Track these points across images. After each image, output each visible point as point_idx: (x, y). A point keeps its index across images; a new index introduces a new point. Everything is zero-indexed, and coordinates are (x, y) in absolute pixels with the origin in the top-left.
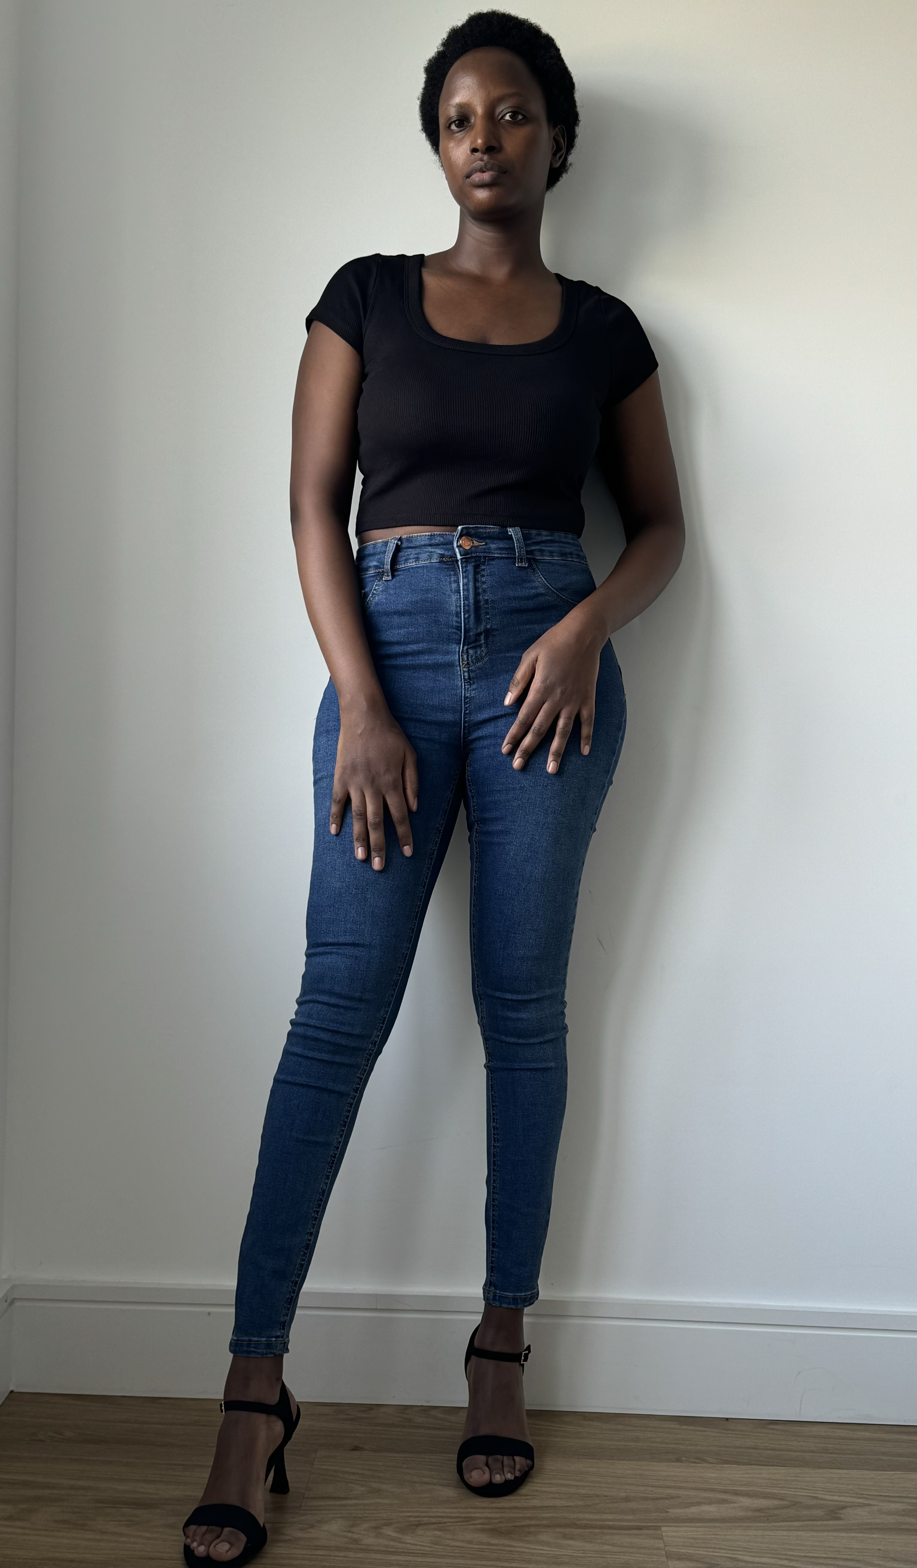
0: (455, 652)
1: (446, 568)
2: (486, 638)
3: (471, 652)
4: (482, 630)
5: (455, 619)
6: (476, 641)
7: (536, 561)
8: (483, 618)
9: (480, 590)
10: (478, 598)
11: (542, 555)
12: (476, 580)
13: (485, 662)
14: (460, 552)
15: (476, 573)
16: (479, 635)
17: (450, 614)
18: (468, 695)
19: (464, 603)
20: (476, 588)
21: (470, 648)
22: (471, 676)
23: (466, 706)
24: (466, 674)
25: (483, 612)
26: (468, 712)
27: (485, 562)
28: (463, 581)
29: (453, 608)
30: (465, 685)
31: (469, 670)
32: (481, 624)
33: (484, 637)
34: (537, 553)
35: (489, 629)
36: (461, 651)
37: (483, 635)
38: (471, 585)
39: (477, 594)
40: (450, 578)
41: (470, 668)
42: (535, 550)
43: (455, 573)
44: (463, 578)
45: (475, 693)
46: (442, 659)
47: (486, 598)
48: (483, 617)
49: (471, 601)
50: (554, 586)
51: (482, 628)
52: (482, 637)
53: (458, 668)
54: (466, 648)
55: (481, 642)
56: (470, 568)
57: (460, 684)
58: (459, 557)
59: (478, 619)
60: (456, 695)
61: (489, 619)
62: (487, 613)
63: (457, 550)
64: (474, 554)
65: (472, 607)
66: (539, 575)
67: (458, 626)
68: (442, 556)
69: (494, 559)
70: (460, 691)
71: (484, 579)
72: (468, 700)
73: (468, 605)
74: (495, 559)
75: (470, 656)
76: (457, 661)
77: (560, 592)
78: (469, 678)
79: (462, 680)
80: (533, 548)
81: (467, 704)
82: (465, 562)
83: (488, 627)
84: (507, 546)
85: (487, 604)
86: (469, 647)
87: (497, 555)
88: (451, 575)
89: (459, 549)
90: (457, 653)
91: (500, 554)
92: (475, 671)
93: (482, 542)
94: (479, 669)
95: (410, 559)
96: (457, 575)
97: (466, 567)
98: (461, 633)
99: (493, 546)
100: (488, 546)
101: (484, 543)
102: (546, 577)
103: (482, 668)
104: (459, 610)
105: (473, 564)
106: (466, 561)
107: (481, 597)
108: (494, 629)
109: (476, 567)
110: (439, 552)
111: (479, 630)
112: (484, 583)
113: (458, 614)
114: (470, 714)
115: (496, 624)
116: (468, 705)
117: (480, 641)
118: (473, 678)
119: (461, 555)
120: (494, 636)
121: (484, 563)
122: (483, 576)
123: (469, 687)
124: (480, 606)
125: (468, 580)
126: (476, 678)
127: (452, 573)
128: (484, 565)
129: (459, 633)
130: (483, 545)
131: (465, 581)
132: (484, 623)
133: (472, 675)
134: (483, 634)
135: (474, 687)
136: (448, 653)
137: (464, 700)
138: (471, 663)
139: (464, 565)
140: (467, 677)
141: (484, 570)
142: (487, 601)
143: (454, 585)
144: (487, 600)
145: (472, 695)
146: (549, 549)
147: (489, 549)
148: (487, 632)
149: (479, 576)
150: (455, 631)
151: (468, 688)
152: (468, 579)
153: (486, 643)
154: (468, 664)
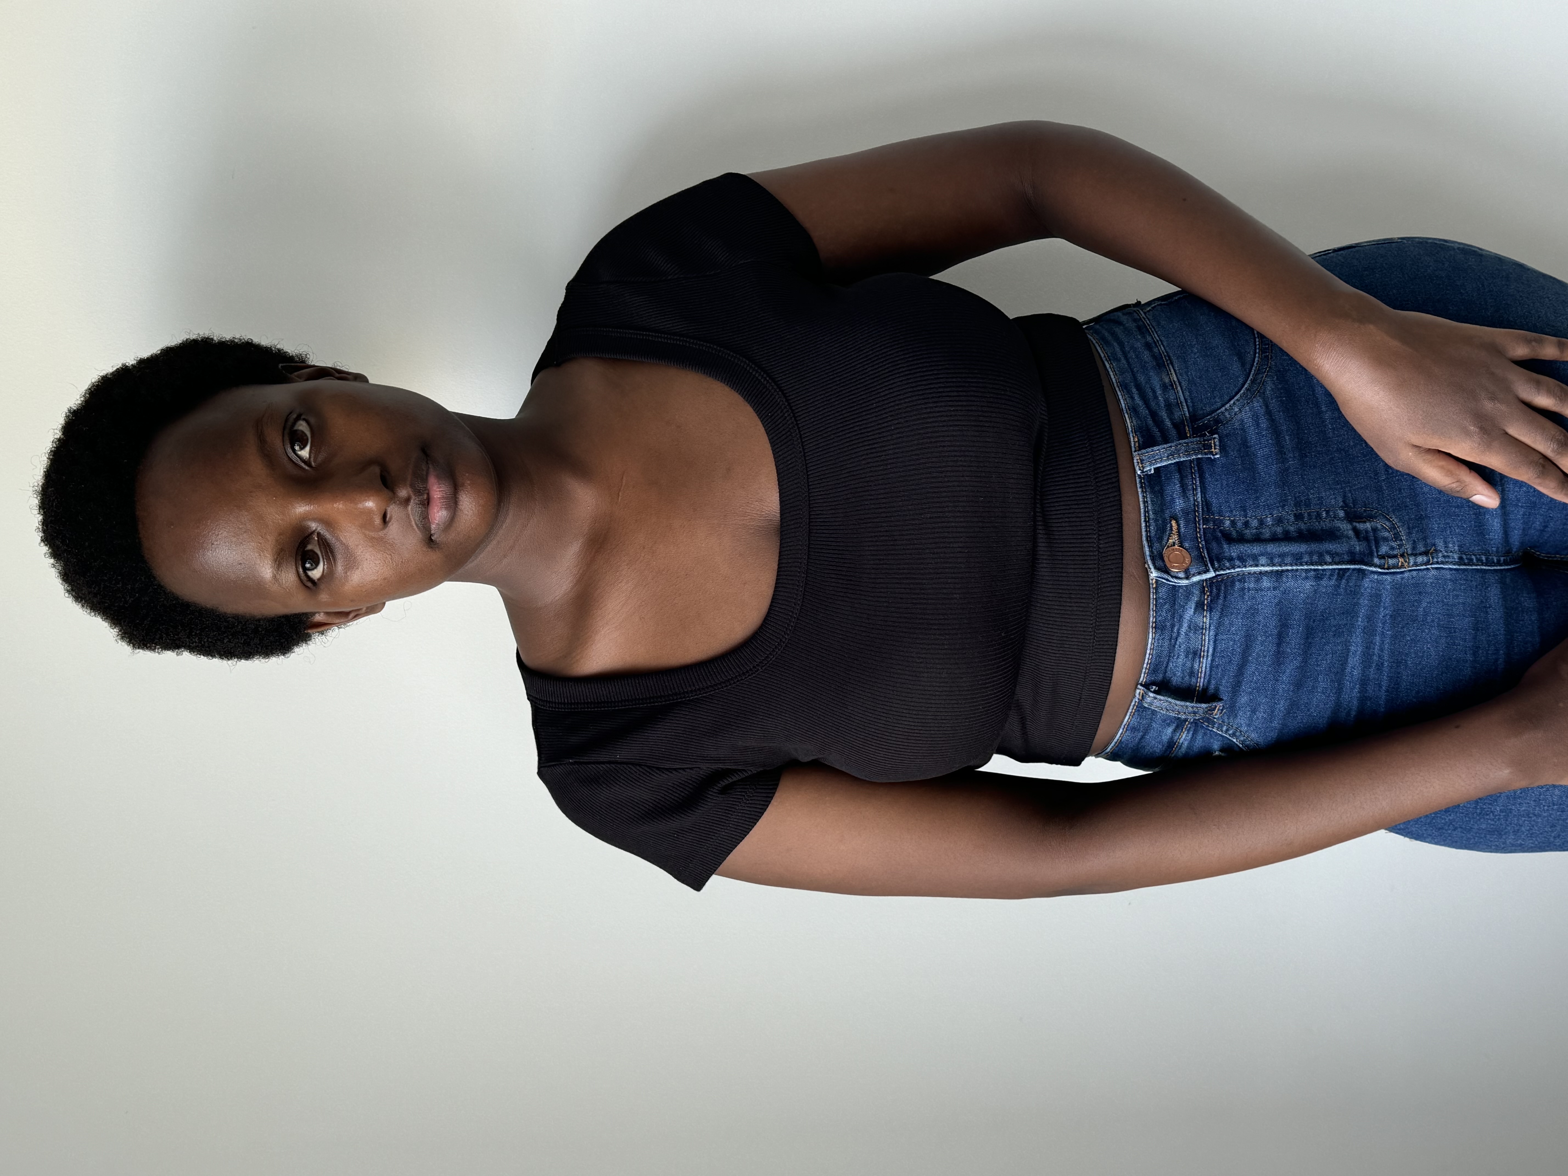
0: (1378, 581)
1: (1225, 597)
2: (1361, 518)
3: (1384, 549)
4: (1349, 527)
5: (1324, 582)
6: (1366, 539)
7: (1194, 418)
8: (1329, 525)
9: (1279, 530)
10: (1295, 534)
11: (1178, 405)
12: (1258, 539)
13: (1400, 520)
14: (1199, 573)
15: (1241, 539)
16: (1357, 532)
17: (1315, 591)
18: (1456, 556)
19: (1307, 564)
20: (1274, 539)
21: (1377, 551)
22: (1423, 549)
23: (1475, 561)
24: (1420, 559)
25: (1317, 526)
26: (1484, 558)
27: (1214, 521)
28: (1263, 565)
29: (1308, 585)
30: (1437, 563)
31: (1412, 554)
32: (1338, 529)
33: (1359, 522)
34: (1177, 415)
35: (1346, 513)
36: (1380, 570)
37: (1357, 524)
38: (1271, 548)
39: (1287, 538)
40: (1249, 589)
41: (1410, 552)
42: (1171, 420)
43: (1239, 581)
44: (1257, 566)
45: (1454, 543)
46: (1385, 608)
47: (1292, 518)
48: (1326, 524)
49: (1302, 548)
50: (1241, 380)
51: (1345, 527)
52: (1361, 526)
53: (1406, 575)
54: (1376, 561)
55: (1369, 527)
56: (1234, 551)
57: (1433, 572)
58: (1211, 574)
59: (1332, 535)
60: (1454, 581)
61: (1327, 512)
62: (1319, 515)
63: (1196, 579)
64: (1199, 543)
65: (1314, 546)
66: (1226, 409)
67: (1339, 574)
68: (1200, 606)
69: (1207, 504)
70: (1447, 572)
71: (1254, 523)
72: (1464, 557)
73: (1311, 554)
74: (1206, 500)
75: (1391, 553)
76: (1394, 577)
77: (1248, 366)
78: (1426, 553)
79: (1428, 569)
80: (1168, 423)
81: (1472, 560)
82: (1219, 561)
83: (1341, 514)
84: (1177, 476)
85: (1303, 518)
86: (1375, 554)
87: (1199, 495)
88: (1243, 589)
89: (1194, 575)
90: (1380, 577)
91: (1196, 489)
92: (1414, 541)
93: (1171, 526)
94: (1409, 534)
95: (1192, 667)
96: (1243, 578)
97: (1231, 559)
98: (1349, 569)
99: (1179, 504)
100: (1180, 515)
101: (1174, 523)
102: (1226, 398)
103: (1409, 528)
104: (1312, 573)
105: (1225, 546)
106: (1217, 560)
107: (1292, 529)
108: (1343, 501)
109: (1229, 539)
110: (1190, 611)
111: (1351, 533)
112: (1262, 522)
113: (1319, 576)
114: (1487, 553)
115: (1335, 498)
116: (1473, 557)
117: (1367, 531)
118: (1426, 545)
119: (1207, 571)
120: (1355, 502)
121: (1219, 523)
122: (1246, 524)
123: (1440, 555)
124: (1308, 530)
125: (1262, 555)
126: (1425, 539)
127: (1238, 585)
128: (1221, 522)
129: (1348, 574)
130: (1178, 525)
131: (1263, 560)
132: (1338, 524)
133: (1421, 548)
134: (1354, 524)
135: (1440, 545)
136: (1376, 597)
137: (1465, 564)
138: (1402, 551)
139: (1228, 564)
140: (1425, 559)
141: (1233, 523)
142: (1298, 517)
143: (1266, 583)
144: (1295, 515)
145: (1456, 548)
146: (1159, 392)
147: (1185, 512)
148: (1352, 517)
149: (1247, 531)
150: (1344, 581)
151: (1444, 556)
152: (1259, 556)
153: (1370, 518)
154: (1402, 556)
